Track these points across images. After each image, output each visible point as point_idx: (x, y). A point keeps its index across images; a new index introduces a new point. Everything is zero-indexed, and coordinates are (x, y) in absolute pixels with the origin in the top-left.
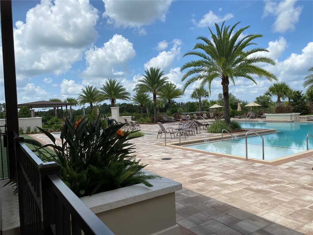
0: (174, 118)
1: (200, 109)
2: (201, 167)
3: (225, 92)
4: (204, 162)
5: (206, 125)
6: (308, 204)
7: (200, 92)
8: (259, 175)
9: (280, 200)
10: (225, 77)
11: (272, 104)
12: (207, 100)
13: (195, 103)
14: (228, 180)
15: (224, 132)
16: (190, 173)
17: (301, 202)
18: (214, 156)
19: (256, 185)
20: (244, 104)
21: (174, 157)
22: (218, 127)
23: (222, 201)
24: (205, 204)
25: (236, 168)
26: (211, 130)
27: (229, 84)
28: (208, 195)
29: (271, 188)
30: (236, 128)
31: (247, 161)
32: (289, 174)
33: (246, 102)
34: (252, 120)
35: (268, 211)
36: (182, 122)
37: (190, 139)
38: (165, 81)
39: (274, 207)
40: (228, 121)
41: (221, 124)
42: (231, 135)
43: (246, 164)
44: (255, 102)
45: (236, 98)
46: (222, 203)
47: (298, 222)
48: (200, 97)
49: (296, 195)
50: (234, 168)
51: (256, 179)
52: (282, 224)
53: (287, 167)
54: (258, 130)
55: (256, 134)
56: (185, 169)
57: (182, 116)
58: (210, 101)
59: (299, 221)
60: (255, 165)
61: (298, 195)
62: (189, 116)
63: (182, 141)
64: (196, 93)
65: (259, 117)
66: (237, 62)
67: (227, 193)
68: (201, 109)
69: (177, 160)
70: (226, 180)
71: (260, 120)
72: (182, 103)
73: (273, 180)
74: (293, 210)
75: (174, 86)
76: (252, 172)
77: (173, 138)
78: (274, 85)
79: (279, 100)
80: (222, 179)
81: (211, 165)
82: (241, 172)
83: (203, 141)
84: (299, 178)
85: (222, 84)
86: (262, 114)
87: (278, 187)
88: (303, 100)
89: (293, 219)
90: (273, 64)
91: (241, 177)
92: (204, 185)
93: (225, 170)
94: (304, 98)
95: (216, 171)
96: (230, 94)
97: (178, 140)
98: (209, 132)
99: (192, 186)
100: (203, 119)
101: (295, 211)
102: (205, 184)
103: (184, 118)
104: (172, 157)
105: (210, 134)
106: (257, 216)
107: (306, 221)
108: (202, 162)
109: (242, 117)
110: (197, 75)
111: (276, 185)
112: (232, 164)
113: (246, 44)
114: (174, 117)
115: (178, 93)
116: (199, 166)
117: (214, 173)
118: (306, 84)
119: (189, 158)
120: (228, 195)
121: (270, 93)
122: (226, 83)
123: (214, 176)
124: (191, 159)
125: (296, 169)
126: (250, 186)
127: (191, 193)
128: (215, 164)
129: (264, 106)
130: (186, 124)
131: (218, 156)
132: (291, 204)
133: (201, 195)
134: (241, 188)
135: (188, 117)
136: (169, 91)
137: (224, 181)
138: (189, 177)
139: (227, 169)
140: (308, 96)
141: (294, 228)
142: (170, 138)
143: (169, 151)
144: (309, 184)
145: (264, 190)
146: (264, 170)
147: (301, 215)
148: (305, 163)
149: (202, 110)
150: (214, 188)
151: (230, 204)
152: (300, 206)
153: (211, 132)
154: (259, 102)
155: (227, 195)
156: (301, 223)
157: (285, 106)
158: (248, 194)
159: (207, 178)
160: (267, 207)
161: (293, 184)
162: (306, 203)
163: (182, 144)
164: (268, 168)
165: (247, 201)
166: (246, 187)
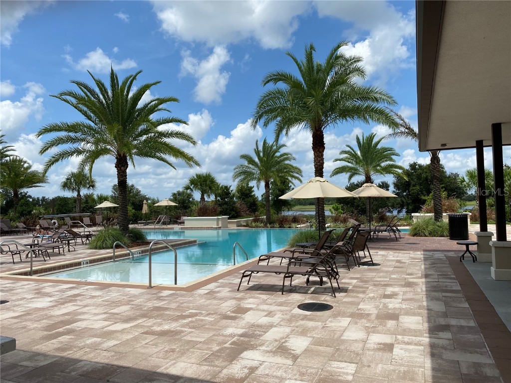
0: (25, 226)
1: (78, 209)
2: (70, 308)
3: (122, 181)
4: (76, 300)
5: (88, 237)
6: (229, 339)
7: (79, 180)
8: (167, 309)
9: (194, 341)
10: (122, 155)
11: (194, 203)
12: (92, 195)
13: (70, 198)
14: (116, 323)
15: (118, 246)
16: (45, 323)
17: (221, 339)
18: (95, 288)
19: (160, 324)
20: (154, 202)
21: (14, 298)
22: (107, 239)
23: (102, 361)
24: (70, 373)
25: (132, 303)
26: (95, 243)
27: (127, 167)
28: (77, 355)
29: (183, 326)
30: (138, 239)
31: (151, 290)
32: (208, 302)
33: (156, 199)
34: (165, 226)
35: (174, 361)
36: (41, 232)
37: (52, 262)
38: (7, 153)
39: (183, 353)
40: (125, 229)
41: (113, 232)
42: (128, 251)
43: (148, 294)
44: (171, 200)
45: (141, 193)
46: (101, 365)
47: (215, 368)
48: (79, 188)
49: (215, 330)
50: (128, 303)
51: (161, 315)
52: (191, 376)
53: (207, 291)
54: (171, 241)
55: (169, 248)
56: (35, 317)
57: (41, 222)
58: (98, 196)
59: (217, 366)
60: (162, 295)
61: (217, 329)
62: (56, 221)
63: (35, 267)
64: (72, 180)
65: (176, 223)
66: (141, 135)
67: (112, 345)
68: (80, 209)
69: (20, 302)
70: (113, 324)
71: (177, 227)
72: (43, 198)
73: (187, 313)
74: (209, 352)
75: (26, 165)
76: (157, 305)
77: (18, 263)
78: (197, 175)
79: (202, 198)
80: (107, 323)
81: (89, 302)
82: (139, 307)
83: (79, 264)
84: (221, 305)
85: (116, 167)
86: (178, 218)
87: (192, 322)
88: (232, 198)
89: (208, 365)
90: (194, 143)
91: (138, 316)
92: (70, 339)
93: (113, 308)
94: (234, 195)
95: (97, 311)
96: (133, 186)
97: (29, 265)
98: (91, 249)
99: (45, 346)
100: (83, 227)
101: (212, 352)
102: (73, 337)
103: (46, 226)
104: (11, 297)
105: (94, 250)
106: (157, 373)
107: (226, 363)
108: (72, 300)
109: (149, 223)
110: (72, 147)
111: (190, 319)
112: (125, 297)
113: (154, 108)
114: (24, 223)
115: (35, 179)
116: (66, 307)
117: (92, 315)
118: (236, 176)
119: (48, 295)
120: (114, 348)
121: (192, 187)
122: (122, 166)
123: (93, 320)
124: (50, 296)
125: (218, 292)
126: (152, 328)
127: (43, 358)
128: (96, 299)
129: (184, 205)
130: (48, 236)
131: (103, 286)
132: (207, 344)
133: (62, 357)
134: (137, 334)
135: (55, 223)
136: (15, 173)
137: (109, 326)
138: (42, 330)
139: (116, 306)
140: (238, 193)
141: (208, 378)
142: (10, 263)
143: (5, 287)
144: (233, 312)
145: (172, 329)
146: (175, 300)
147: (219, 356)
148: (230, 283)
149: (83, 211)
150: (89, 341)
151: (116, 363)
152: (219, 344)
153: (96, 248)
154: (176, 200)
155: (111, 349)
156: (218, 369)
157: (211, 206)
158: (147, 341)
159: (78, 326)
160: (175, 355)
161: (212, 314)
162: (227, 339)
163: (36, 272)
164: (182, 296)
165: (143, 352)
166: (145, 330)
